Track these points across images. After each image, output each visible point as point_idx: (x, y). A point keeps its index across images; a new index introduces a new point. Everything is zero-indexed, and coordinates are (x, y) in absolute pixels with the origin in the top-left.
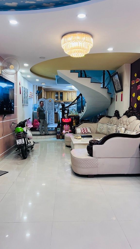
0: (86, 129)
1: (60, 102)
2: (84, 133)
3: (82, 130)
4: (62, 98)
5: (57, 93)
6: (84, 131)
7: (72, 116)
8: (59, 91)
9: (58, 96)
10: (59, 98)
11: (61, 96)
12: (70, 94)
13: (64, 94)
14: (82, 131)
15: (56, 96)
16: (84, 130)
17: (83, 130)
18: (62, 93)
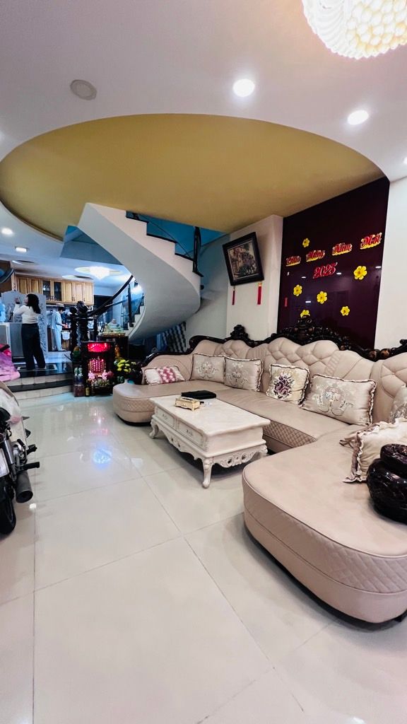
0: (171, 371)
1: (55, 304)
2: (167, 381)
3: (162, 373)
4: (59, 295)
5: (47, 283)
6: (168, 378)
7: (110, 337)
8: (53, 280)
9: (48, 290)
10: (53, 294)
11: (57, 290)
12: (79, 287)
13: (63, 286)
14: (162, 376)
15: (45, 289)
16: (168, 375)
17: (165, 375)
18: (58, 285)
